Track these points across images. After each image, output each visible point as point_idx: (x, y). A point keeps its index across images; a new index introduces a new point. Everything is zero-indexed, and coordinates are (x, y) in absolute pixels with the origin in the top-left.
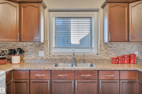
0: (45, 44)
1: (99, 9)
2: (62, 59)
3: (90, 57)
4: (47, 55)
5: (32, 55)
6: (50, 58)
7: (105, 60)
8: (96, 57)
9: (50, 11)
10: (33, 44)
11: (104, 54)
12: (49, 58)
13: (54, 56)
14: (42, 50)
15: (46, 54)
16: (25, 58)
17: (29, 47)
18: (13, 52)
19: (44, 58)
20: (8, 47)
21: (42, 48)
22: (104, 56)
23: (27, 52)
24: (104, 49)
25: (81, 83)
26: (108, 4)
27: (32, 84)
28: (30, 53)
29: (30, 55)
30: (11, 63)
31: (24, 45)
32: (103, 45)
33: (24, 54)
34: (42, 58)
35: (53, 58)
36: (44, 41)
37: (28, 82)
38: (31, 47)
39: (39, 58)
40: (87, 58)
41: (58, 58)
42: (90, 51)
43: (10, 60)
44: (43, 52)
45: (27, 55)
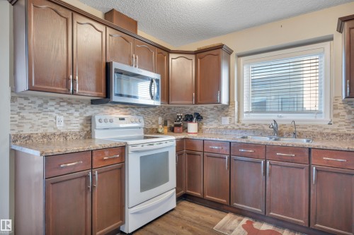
0: (230, 106)
1: (333, 35)
2: (257, 129)
3: (310, 129)
4: (234, 124)
5: (213, 123)
6: (238, 128)
7: (347, 134)
8: (325, 129)
9: (239, 56)
10: (215, 107)
11: (344, 123)
12: (236, 127)
13: (243, 125)
14: (226, 116)
15: (232, 122)
16: (204, 127)
17: (209, 112)
18: (189, 118)
19: (229, 127)
20: (184, 112)
21: (226, 114)
22: (344, 127)
23: (207, 118)
24: (345, 114)
25: (277, 167)
26: (346, 23)
27: (206, 157)
28: (210, 119)
29: (210, 123)
30: (187, 132)
31: (204, 108)
32: (342, 105)
33: (203, 121)
34: (226, 128)
35: (243, 129)
36: (229, 102)
37: (202, 155)
38: (212, 112)
39: (223, 127)
40: (306, 130)
41: (250, 127)
42: (314, 118)
43: (185, 129)
44: (228, 118)
45: (207, 123)
